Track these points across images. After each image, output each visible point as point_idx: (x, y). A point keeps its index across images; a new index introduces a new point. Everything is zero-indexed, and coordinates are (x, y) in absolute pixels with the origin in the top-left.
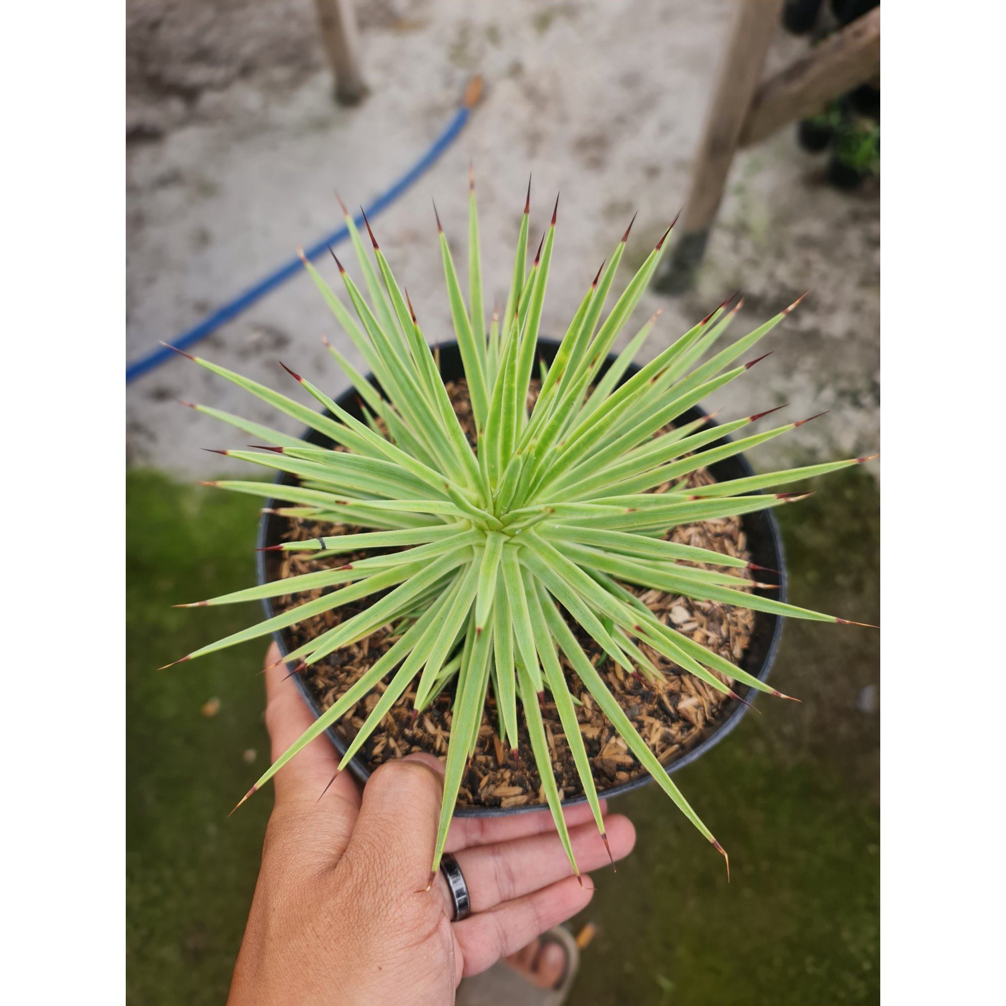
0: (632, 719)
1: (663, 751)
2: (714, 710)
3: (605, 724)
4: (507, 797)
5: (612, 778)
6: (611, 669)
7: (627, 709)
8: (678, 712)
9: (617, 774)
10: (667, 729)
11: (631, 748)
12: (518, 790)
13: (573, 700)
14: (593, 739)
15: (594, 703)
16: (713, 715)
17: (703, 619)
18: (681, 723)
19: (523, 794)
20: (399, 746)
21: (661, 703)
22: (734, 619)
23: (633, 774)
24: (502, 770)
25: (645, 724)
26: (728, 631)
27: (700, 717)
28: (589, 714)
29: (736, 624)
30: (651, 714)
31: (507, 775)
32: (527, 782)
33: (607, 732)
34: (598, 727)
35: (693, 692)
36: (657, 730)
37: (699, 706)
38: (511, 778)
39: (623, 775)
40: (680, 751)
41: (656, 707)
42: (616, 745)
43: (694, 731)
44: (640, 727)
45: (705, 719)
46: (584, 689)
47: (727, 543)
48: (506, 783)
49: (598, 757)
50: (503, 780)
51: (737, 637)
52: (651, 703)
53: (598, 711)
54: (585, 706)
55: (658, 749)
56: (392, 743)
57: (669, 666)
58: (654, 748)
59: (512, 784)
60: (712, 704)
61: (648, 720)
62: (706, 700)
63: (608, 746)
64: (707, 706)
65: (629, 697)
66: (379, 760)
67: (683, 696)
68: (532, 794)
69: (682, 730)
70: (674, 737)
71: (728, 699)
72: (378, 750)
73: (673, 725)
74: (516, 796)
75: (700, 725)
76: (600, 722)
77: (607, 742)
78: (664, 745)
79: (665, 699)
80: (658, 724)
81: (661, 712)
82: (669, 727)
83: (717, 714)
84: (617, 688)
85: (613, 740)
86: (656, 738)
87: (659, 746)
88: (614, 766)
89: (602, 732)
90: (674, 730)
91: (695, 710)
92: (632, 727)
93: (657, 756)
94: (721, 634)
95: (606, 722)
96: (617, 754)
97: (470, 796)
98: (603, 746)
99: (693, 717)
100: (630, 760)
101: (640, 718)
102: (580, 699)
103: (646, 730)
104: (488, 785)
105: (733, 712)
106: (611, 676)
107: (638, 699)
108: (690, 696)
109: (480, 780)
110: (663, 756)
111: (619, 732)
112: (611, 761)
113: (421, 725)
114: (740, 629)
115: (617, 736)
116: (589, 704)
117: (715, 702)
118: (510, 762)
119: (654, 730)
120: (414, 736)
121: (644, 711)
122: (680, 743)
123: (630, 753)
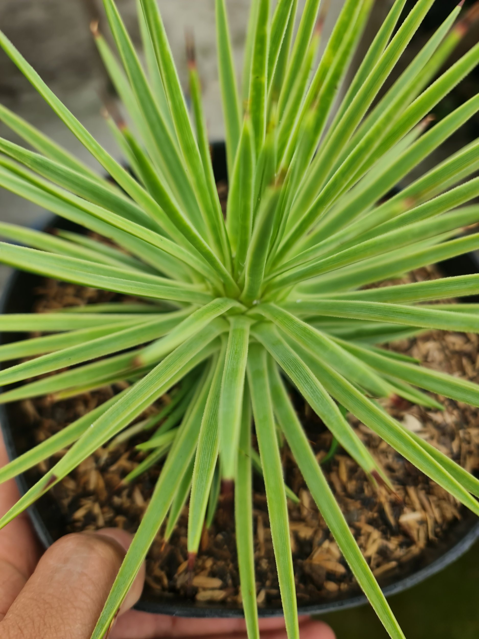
0: (351, 525)
1: (378, 565)
2: (438, 530)
3: (320, 525)
4: (205, 589)
5: (320, 587)
6: (335, 468)
7: (347, 512)
8: (399, 525)
9: (325, 584)
10: (385, 542)
11: (344, 555)
12: (217, 582)
13: (287, 492)
14: (305, 539)
15: (312, 503)
16: (436, 534)
17: (434, 431)
18: (401, 538)
19: (221, 588)
20: (103, 513)
21: (381, 511)
22: (467, 437)
23: (344, 586)
24: (205, 557)
25: (363, 532)
26: (460, 448)
27: (422, 535)
28: (305, 512)
29: (469, 442)
30: (371, 522)
31: (209, 563)
32: (229, 575)
33: (321, 534)
34: (312, 527)
35: (418, 506)
36: (374, 541)
37: (423, 522)
38: (212, 567)
39: (331, 586)
40: (397, 571)
41: (376, 515)
42: (328, 551)
43: (415, 550)
44: (357, 534)
45: (427, 538)
46: (304, 486)
47: (465, 361)
48: (206, 572)
49: (307, 561)
50: (203, 568)
51: (468, 456)
52: (371, 510)
53: (315, 510)
54: (302, 504)
55: (373, 562)
56: (97, 509)
57: (394, 474)
58: (369, 560)
59: (213, 574)
60: (436, 522)
61: (367, 528)
62: (430, 517)
63: (319, 550)
64: (430, 523)
65: (349, 500)
66: (79, 524)
67: (406, 509)
68: (231, 590)
69: (401, 545)
70: (392, 552)
71: (455, 519)
72: (80, 514)
73: (392, 538)
74: (213, 589)
75: (421, 543)
76: (315, 522)
77: (320, 545)
78: (380, 559)
79: (387, 509)
80: (376, 534)
81: (380, 522)
82: (388, 539)
83: (440, 534)
84: (338, 488)
85: (326, 544)
86: (372, 550)
87: (375, 559)
88: (323, 573)
89: (316, 533)
90: (393, 544)
91: (417, 526)
92: (350, 533)
93: (372, 569)
94: (451, 449)
95: (321, 523)
96: (329, 560)
97: (166, 581)
98: (315, 548)
99: (414, 533)
100: (341, 569)
101: (358, 524)
102: (298, 495)
103: (362, 539)
104: (186, 571)
105: (461, 537)
106: (334, 477)
107: (358, 504)
108: (414, 510)
109: (179, 564)
110: (380, 571)
111: (334, 536)
112: (320, 567)
113: (130, 496)
114: (473, 448)
115: (332, 540)
116: (306, 502)
117: (439, 520)
118: (215, 550)
119: (371, 541)
120: (122, 505)
121: (363, 518)
122: (398, 560)
123: (342, 561)
